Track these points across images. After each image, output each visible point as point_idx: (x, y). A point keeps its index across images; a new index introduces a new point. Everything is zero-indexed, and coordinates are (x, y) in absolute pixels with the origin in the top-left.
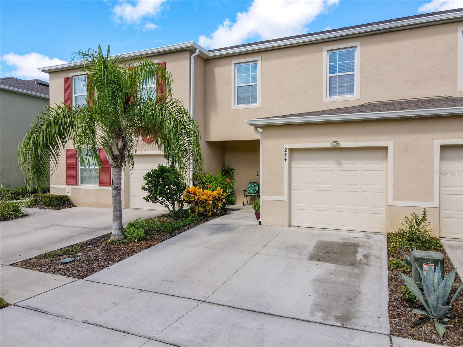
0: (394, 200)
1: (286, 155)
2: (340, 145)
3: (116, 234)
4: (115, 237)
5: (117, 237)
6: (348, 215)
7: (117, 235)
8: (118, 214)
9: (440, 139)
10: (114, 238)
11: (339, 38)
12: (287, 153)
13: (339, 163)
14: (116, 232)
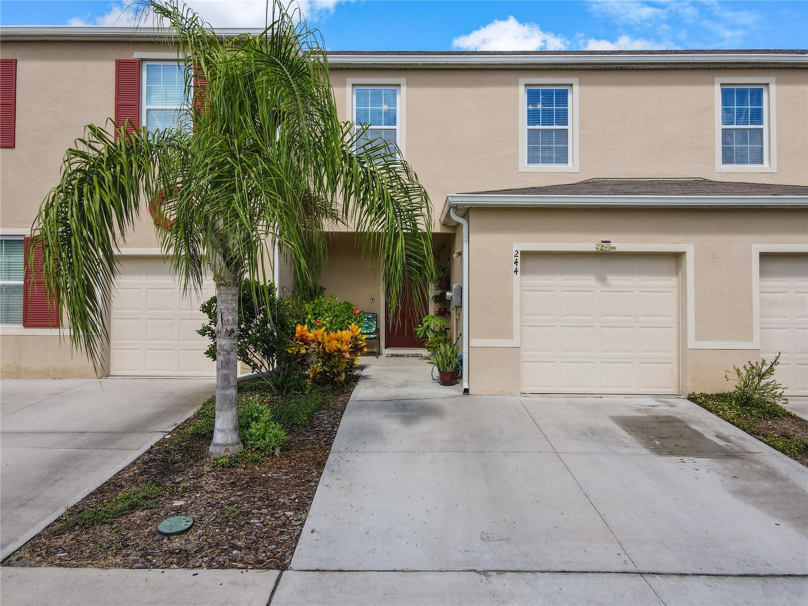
0: (697, 339)
1: (516, 263)
2: (615, 248)
3: (230, 442)
4: (227, 450)
5: (231, 448)
6: (617, 367)
7: (233, 445)
8: (232, 394)
9: (759, 243)
10: (225, 452)
11: (547, 67)
12: (519, 260)
13: (602, 279)
14: (228, 437)
